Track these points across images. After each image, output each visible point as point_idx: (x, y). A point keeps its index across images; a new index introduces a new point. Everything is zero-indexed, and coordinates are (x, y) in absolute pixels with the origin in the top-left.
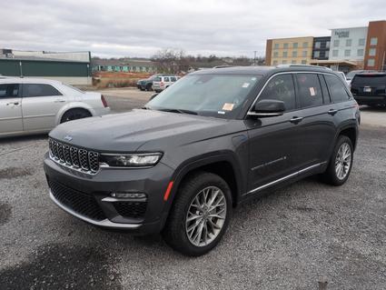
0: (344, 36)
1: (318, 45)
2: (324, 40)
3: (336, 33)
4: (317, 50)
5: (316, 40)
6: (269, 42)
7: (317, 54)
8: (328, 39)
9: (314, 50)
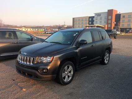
0: (99, 16)
1: (90, 19)
2: (93, 17)
3: (96, 15)
4: (90, 21)
5: (90, 17)
6: (74, 19)
7: (90, 23)
8: (94, 17)
9: (89, 21)
